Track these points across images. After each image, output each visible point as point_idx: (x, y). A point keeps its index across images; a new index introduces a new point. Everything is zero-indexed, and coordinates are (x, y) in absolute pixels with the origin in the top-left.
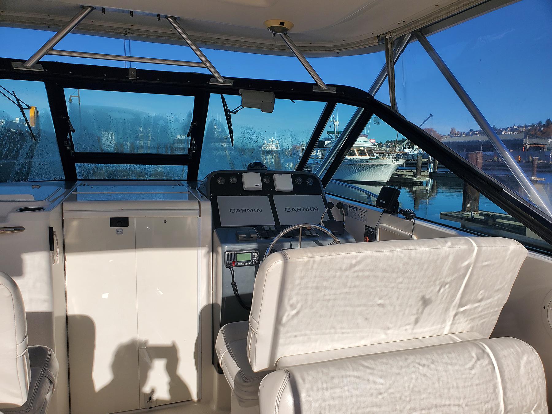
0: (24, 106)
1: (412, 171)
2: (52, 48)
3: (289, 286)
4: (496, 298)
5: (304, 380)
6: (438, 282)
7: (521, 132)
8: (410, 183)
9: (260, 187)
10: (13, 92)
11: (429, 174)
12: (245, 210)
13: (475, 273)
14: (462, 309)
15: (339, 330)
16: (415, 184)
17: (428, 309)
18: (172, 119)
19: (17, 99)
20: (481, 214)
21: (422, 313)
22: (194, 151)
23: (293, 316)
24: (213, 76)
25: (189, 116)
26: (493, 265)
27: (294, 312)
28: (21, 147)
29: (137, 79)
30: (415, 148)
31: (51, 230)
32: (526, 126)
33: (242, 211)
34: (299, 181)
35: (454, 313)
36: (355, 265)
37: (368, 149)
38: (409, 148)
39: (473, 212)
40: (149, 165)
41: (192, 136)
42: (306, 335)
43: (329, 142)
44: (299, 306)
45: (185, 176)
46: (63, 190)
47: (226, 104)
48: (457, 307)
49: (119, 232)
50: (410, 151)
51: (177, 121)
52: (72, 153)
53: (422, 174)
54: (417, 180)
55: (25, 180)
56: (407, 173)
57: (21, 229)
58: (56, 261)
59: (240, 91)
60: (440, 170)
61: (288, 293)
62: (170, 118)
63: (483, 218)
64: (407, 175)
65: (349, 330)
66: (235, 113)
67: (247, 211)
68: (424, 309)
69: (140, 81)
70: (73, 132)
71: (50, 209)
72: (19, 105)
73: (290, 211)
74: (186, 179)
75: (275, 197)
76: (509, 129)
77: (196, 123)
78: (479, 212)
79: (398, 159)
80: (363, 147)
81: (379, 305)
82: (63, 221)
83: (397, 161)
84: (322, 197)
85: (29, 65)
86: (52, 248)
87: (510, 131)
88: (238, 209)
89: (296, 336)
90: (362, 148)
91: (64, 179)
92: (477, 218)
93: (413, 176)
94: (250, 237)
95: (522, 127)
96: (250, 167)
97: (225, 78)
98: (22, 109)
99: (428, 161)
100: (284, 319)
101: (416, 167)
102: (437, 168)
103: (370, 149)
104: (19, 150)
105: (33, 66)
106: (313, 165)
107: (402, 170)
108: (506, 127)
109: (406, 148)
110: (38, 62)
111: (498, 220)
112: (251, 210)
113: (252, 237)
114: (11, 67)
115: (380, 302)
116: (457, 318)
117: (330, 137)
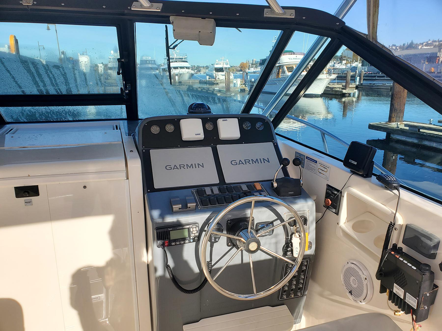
1: (342, 83)
7: (435, 46)
8: (340, 95)
9: (201, 136)
11: (356, 86)
12: (183, 166)
16: (344, 95)
20: (406, 125)
22: (128, 91)
29: (34, 3)
30: (343, 63)
32: (439, 41)
33: (180, 167)
34: (247, 126)
38: (338, 63)
39: (399, 123)
49: (28, 203)
50: (339, 65)
53: (350, 86)
54: (346, 92)
56: (338, 86)
59: (172, 18)
60: (365, 82)
63: (407, 128)
64: (337, 88)
67: (185, 167)
69: (38, 7)
73: (237, 164)
74: (126, 117)
75: (219, 147)
76: (424, 44)
77: (123, 60)
78: (404, 123)
79: (331, 74)
83: (330, 76)
84: (274, 144)
87: (426, 45)
88: (175, 165)
92: (402, 128)
93: (343, 89)
94: (187, 207)
95: (435, 41)
96: (191, 109)
99: (356, 74)
101: (346, 80)
102: (362, 80)
107: (333, 83)
108: (422, 42)
109: (336, 63)
111: (421, 130)
112: (191, 166)
113: (190, 207)
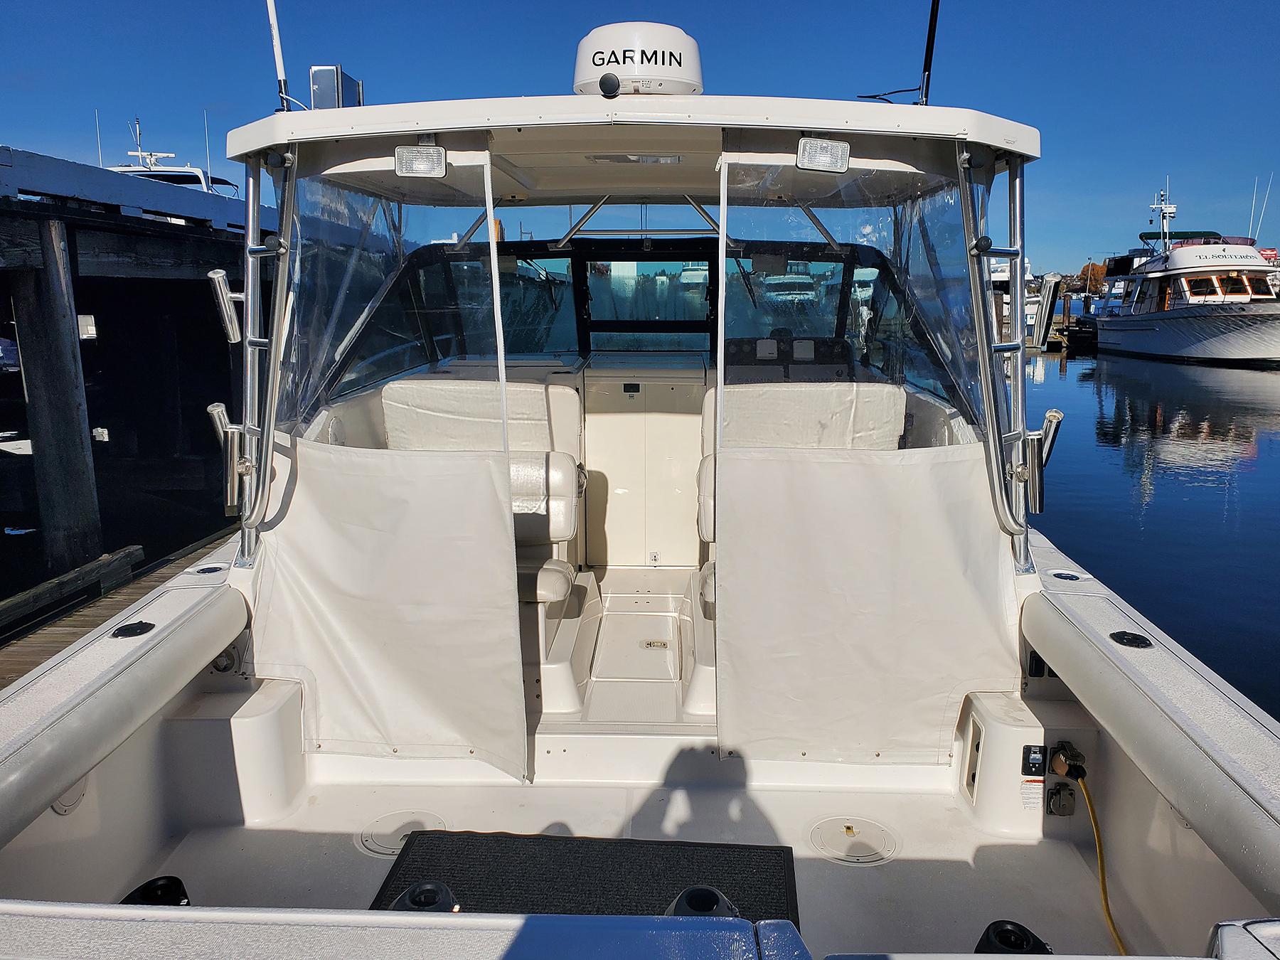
2: (580, 228)
4: (887, 429)
6: (829, 411)
9: (774, 356)
13: (858, 406)
14: (858, 435)
15: (759, 440)
17: (826, 431)
21: (822, 434)
25: (705, 280)
26: (874, 401)
27: (726, 423)
29: (651, 249)
35: (851, 438)
36: (762, 395)
37: (1252, 276)
41: (709, 300)
42: (735, 441)
43: (1144, 260)
44: (728, 419)
48: (852, 433)
52: (587, 321)
65: (766, 441)
68: (823, 431)
69: (654, 252)
70: (591, 301)
71: (576, 372)
74: (709, 349)
77: (711, 288)
80: (1239, 271)
81: (785, 424)
82: (584, 385)
85: (562, 245)
89: (729, 441)
90: (1234, 275)
91: (580, 350)
103: (1259, 276)
105: (565, 246)
106: (1102, 319)
110: (570, 241)
115: (785, 422)
116: (854, 442)
117: (1146, 247)
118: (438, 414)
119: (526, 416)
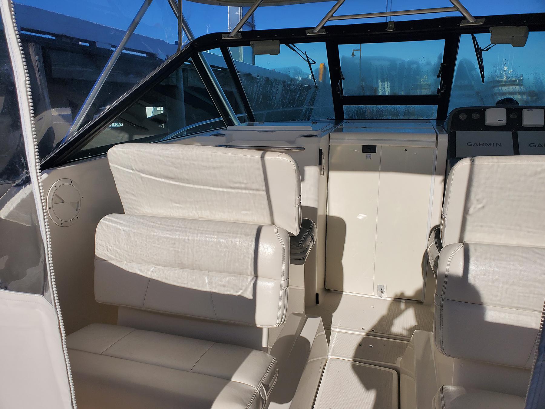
0: (311, 62)
2: (332, 15)
3: (475, 184)
5: (476, 250)
9: (504, 122)
10: (305, 52)
12: (482, 144)
18: (424, 63)
19: (307, 57)
22: (443, 91)
23: (479, 209)
24: (464, 18)
25: (440, 58)
27: (480, 206)
28: (307, 94)
29: (394, 30)
31: (320, 150)
33: (480, 145)
40: (402, 106)
41: (441, 77)
42: (491, 227)
44: (485, 201)
45: (435, 116)
46: (332, 125)
47: (477, 43)
49: (369, 156)
51: (428, 64)
52: (341, 97)
55: (308, 119)
57: (303, 149)
58: (322, 174)
59: (491, 29)
61: (474, 189)
62: (422, 61)
66: (487, 50)
67: (485, 145)
69: (397, 32)
70: (343, 80)
71: (322, 136)
72: (308, 62)
74: (436, 118)
75: (519, 132)
77: (445, 64)
82: (329, 146)
85: (317, 31)
86: (320, 164)
88: (476, 143)
91: (335, 119)
97: (476, 18)
98: (310, 64)
100: (471, 211)
104: (306, 96)
105: (319, 32)
110: (323, 27)
112: (489, 144)
114: (305, 34)
118: (160, 180)
119: (243, 186)
